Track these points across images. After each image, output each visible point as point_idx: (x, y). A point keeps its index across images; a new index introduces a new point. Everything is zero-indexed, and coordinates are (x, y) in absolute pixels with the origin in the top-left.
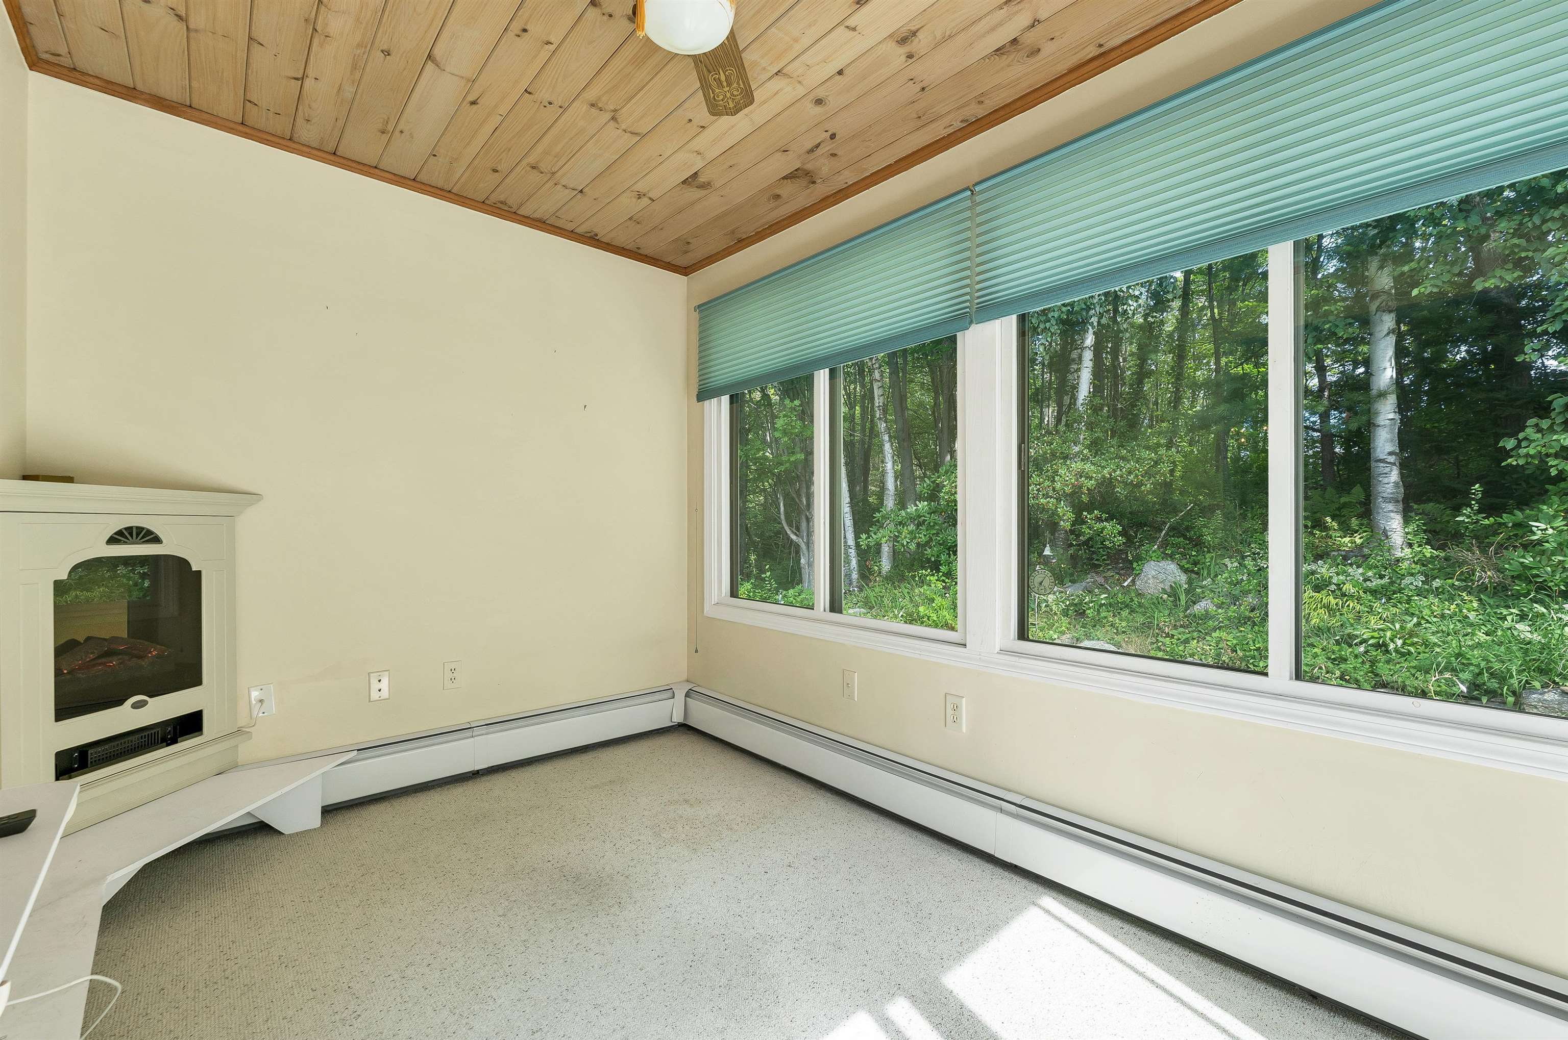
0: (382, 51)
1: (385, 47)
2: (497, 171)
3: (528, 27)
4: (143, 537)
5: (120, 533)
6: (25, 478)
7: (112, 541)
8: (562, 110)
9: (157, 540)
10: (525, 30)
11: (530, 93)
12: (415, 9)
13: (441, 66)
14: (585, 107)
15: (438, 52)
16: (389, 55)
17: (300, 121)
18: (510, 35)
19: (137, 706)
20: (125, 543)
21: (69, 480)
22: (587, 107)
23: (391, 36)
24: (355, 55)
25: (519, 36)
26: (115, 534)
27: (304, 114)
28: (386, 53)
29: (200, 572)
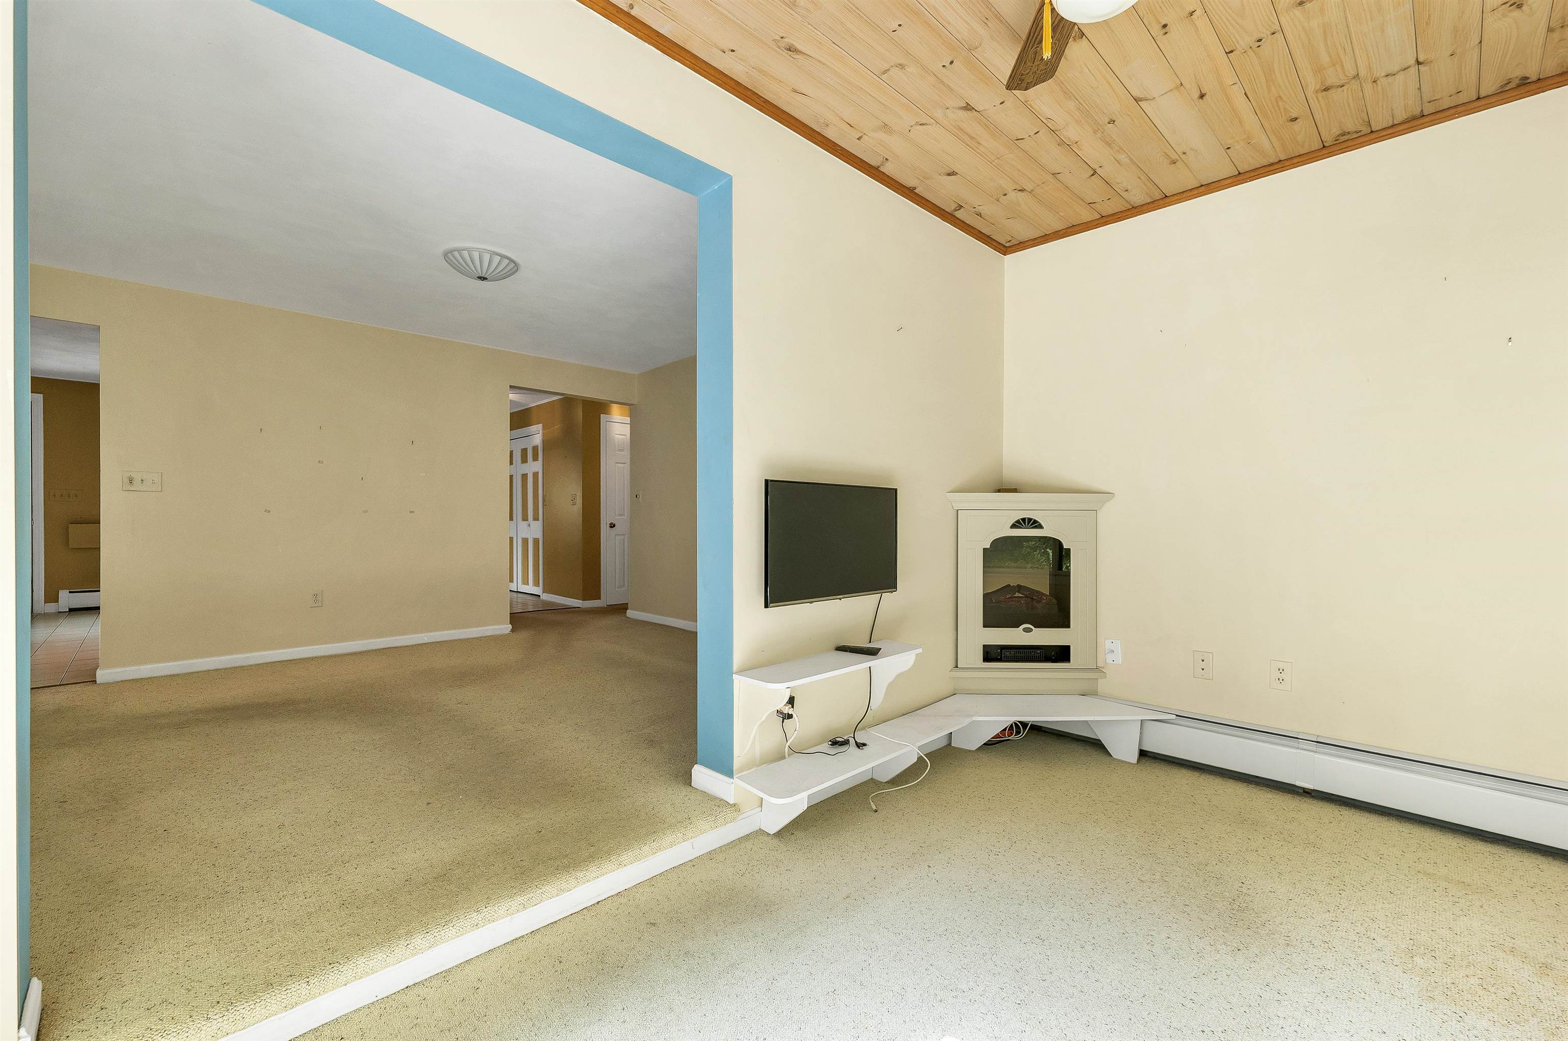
0: (1109, 123)
1: (1107, 120)
2: (1296, 119)
3: (1164, 23)
4: (1031, 525)
5: (1018, 522)
6: (999, 491)
7: (1014, 526)
8: (1279, 35)
9: (1040, 526)
10: (1165, 26)
11: (1232, 51)
12: (1092, 87)
13: (1148, 97)
14: (1298, 12)
15: (1136, 93)
16: (1114, 121)
17: (1124, 194)
18: (1161, 39)
19: (1027, 630)
20: (1021, 528)
21: (1015, 490)
22: (1298, 10)
23: (1101, 112)
24: (1100, 138)
25: (1166, 33)
26: (1015, 522)
27: (1121, 189)
28: (1112, 122)
29: (1069, 549)
